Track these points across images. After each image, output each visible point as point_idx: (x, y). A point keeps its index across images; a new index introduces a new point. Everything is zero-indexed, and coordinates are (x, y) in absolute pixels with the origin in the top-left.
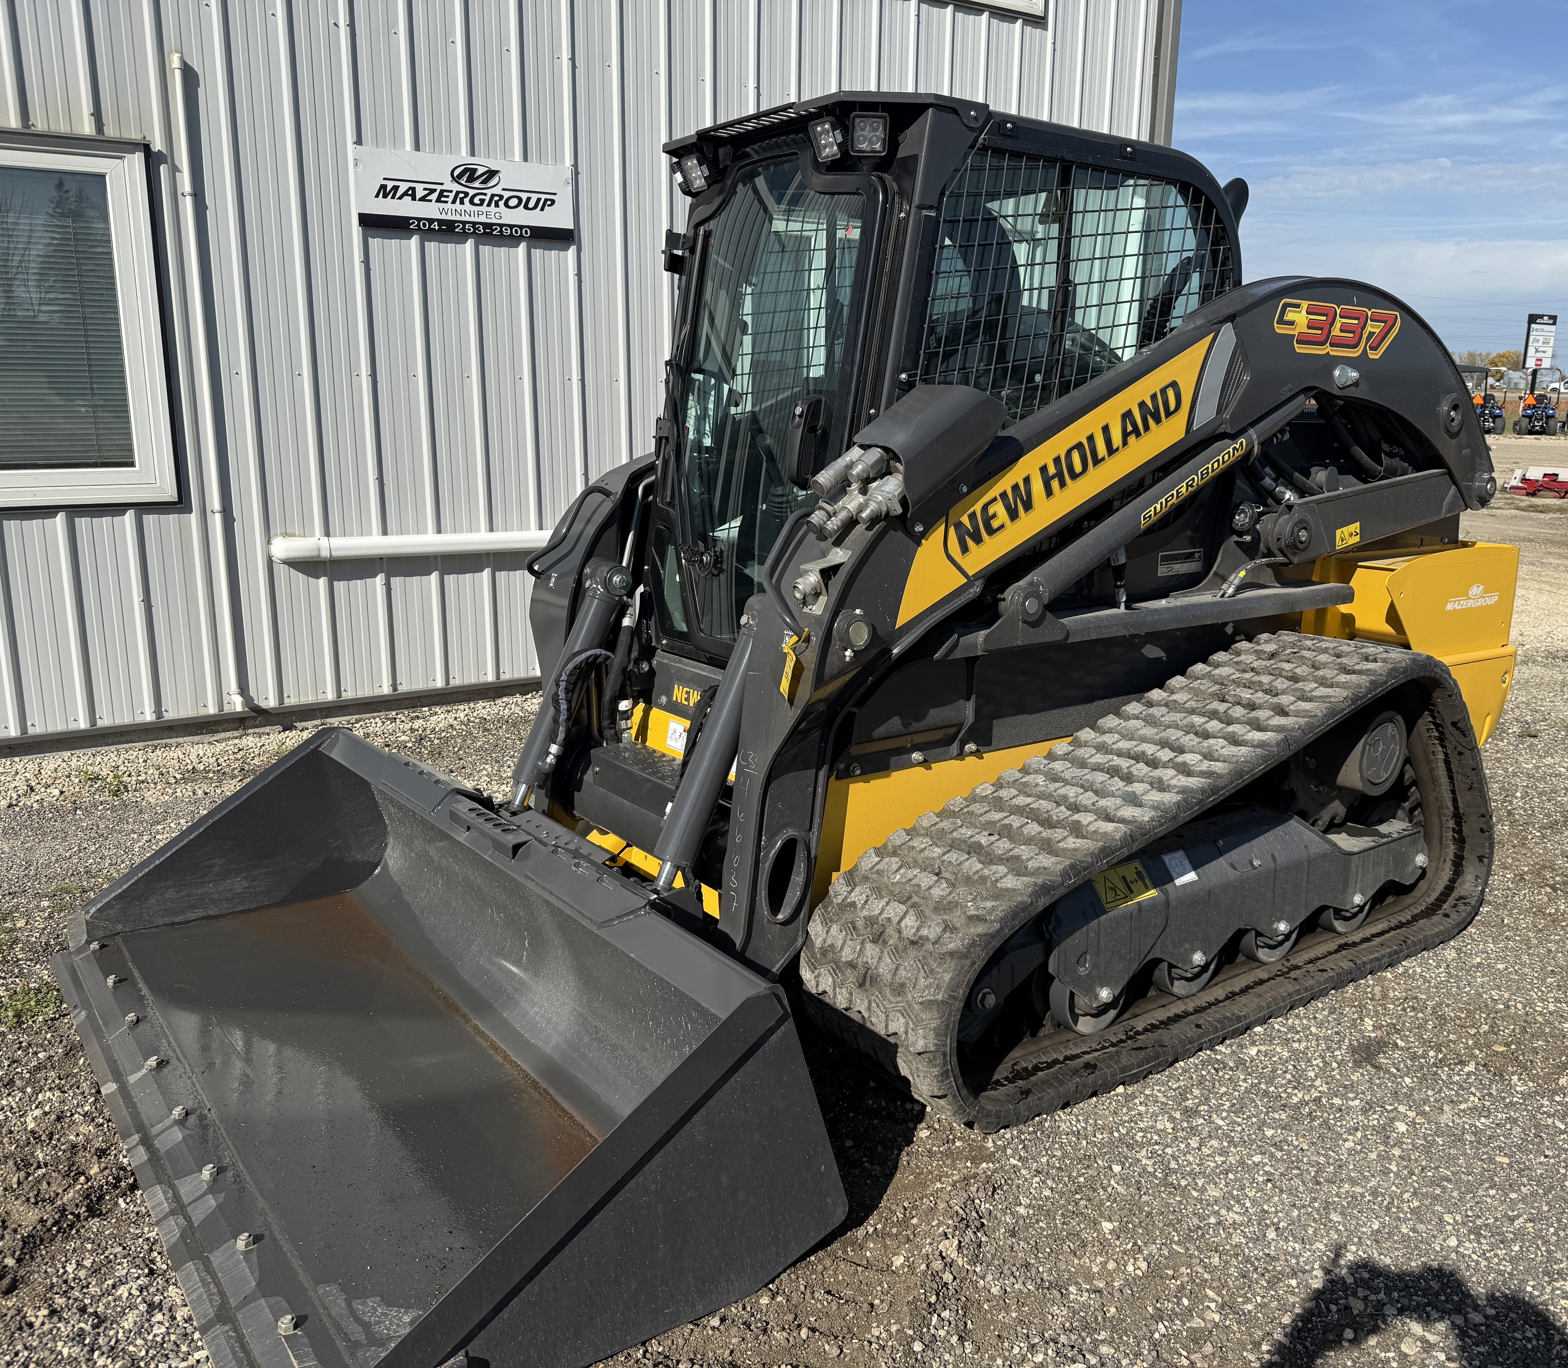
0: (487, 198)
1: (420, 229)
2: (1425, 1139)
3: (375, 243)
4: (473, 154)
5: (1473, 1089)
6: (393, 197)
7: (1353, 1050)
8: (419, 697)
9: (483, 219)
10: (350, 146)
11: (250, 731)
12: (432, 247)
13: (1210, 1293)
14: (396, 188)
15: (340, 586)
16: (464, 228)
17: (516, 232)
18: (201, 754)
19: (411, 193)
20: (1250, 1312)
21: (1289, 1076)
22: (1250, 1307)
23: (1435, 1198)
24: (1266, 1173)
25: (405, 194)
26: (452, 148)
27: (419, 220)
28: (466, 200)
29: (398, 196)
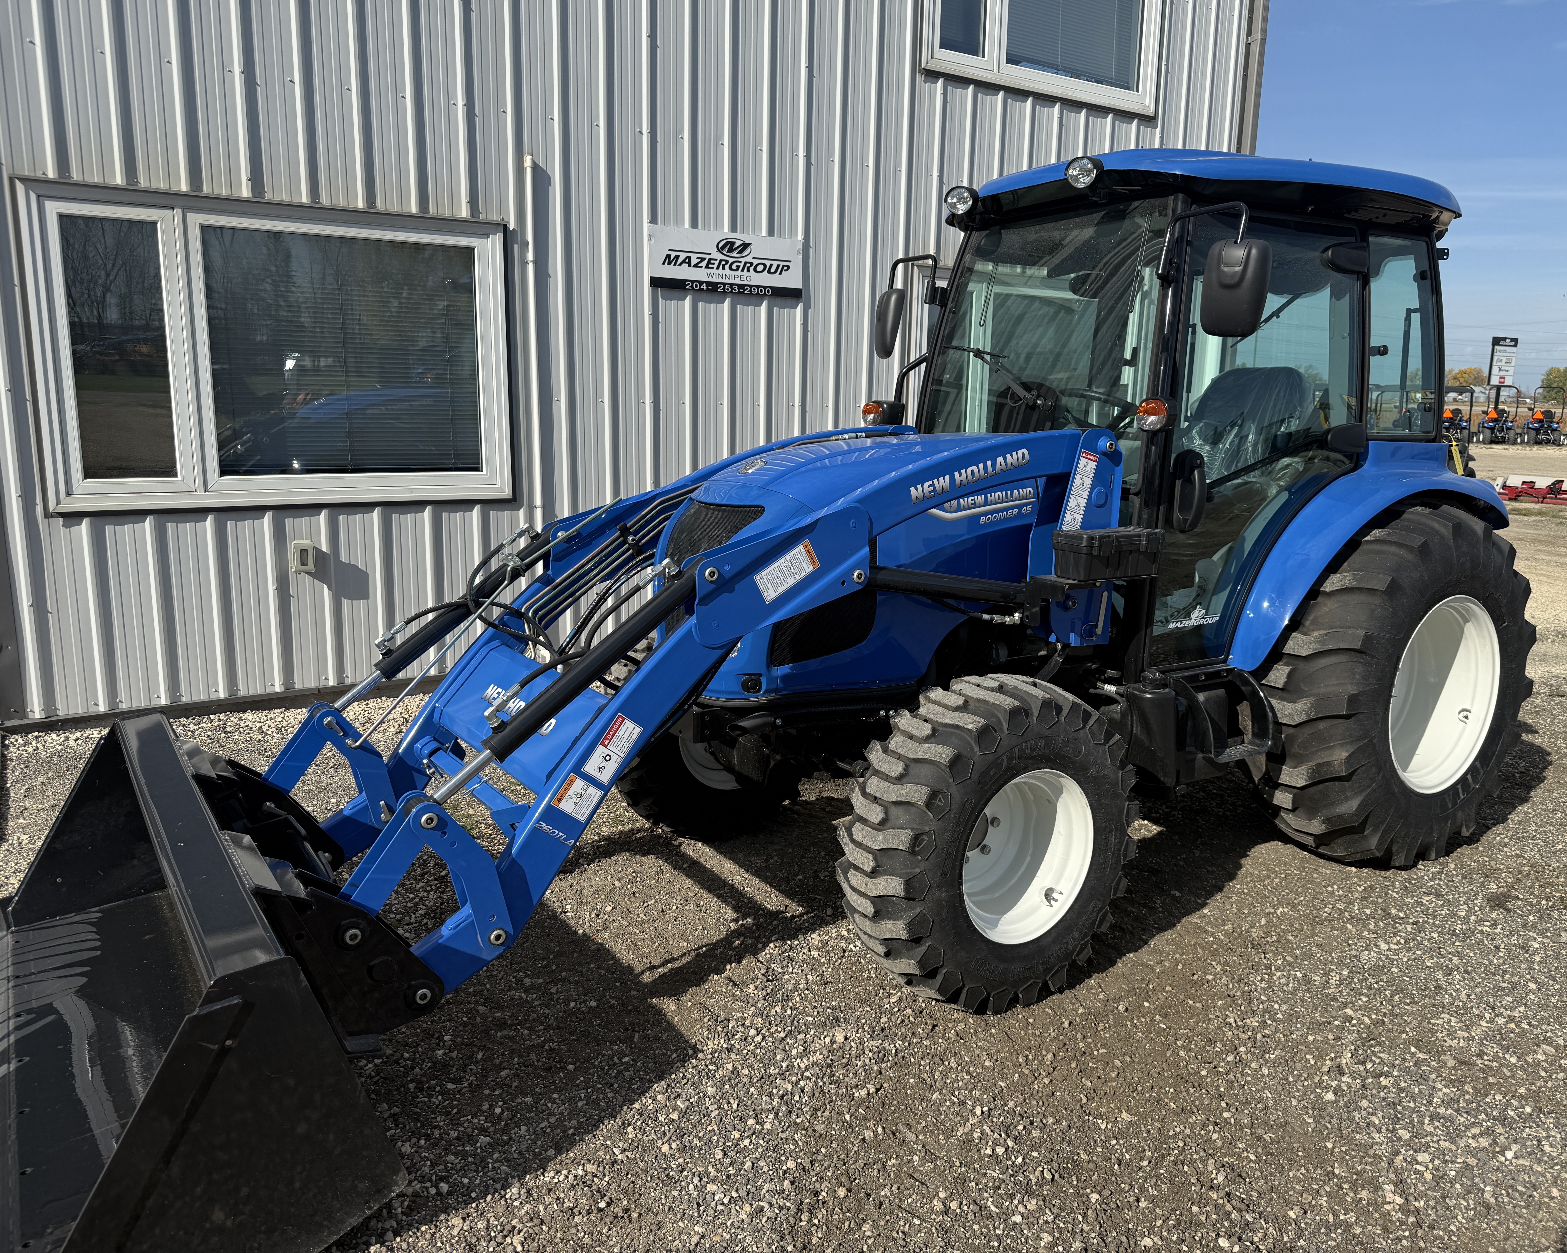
0: (742, 265)
1: (693, 289)
3: (661, 300)
4: (732, 230)
6: (675, 264)
9: (738, 281)
10: (646, 225)
12: (701, 304)
14: (677, 257)
16: (724, 289)
17: (761, 291)
19: (688, 261)
25: (684, 262)
26: (718, 225)
27: (693, 282)
28: (727, 267)
29: (679, 263)
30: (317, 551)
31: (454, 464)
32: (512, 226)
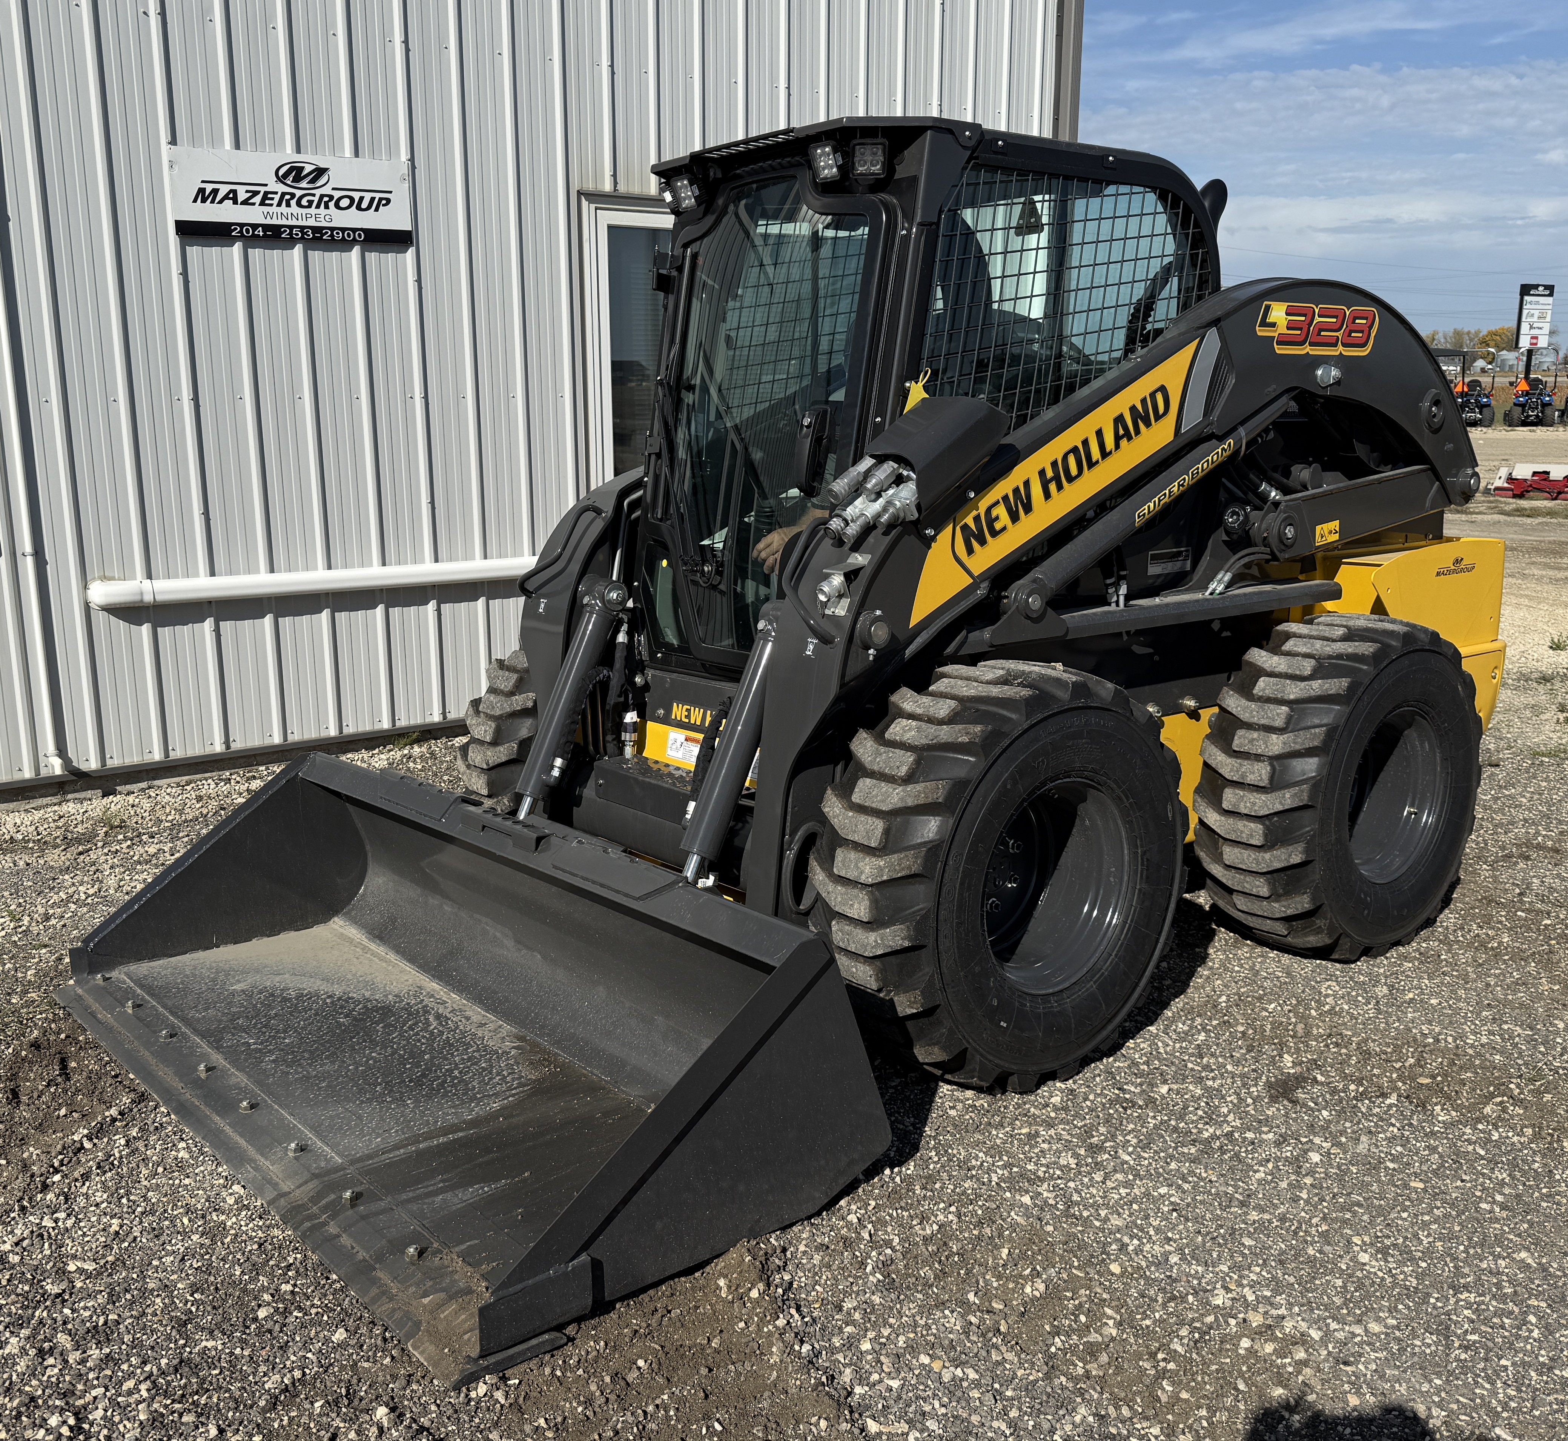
0: (316, 199)
1: (243, 235)
2: (1339, 1168)
3: (193, 251)
4: (298, 151)
5: (1393, 1121)
6: (213, 202)
7: (1269, 1085)
8: (255, 755)
9: (311, 222)
10: (164, 147)
11: (70, 796)
12: (256, 254)
13: (1109, 1311)
14: (215, 192)
15: (165, 632)
16: (291, 234)
17: (349, 235)
18: (19, 823)
19: (232, 196)
20: (1148, 1327)
21: (1200, 1113)
22: (1148, 1322)
23: (1345, 1222)
24: (1172, 1203)
25: (226, 197)
26: (276, 144)
27: (242, 225)
28: (293, 202)
29: (218, 199)
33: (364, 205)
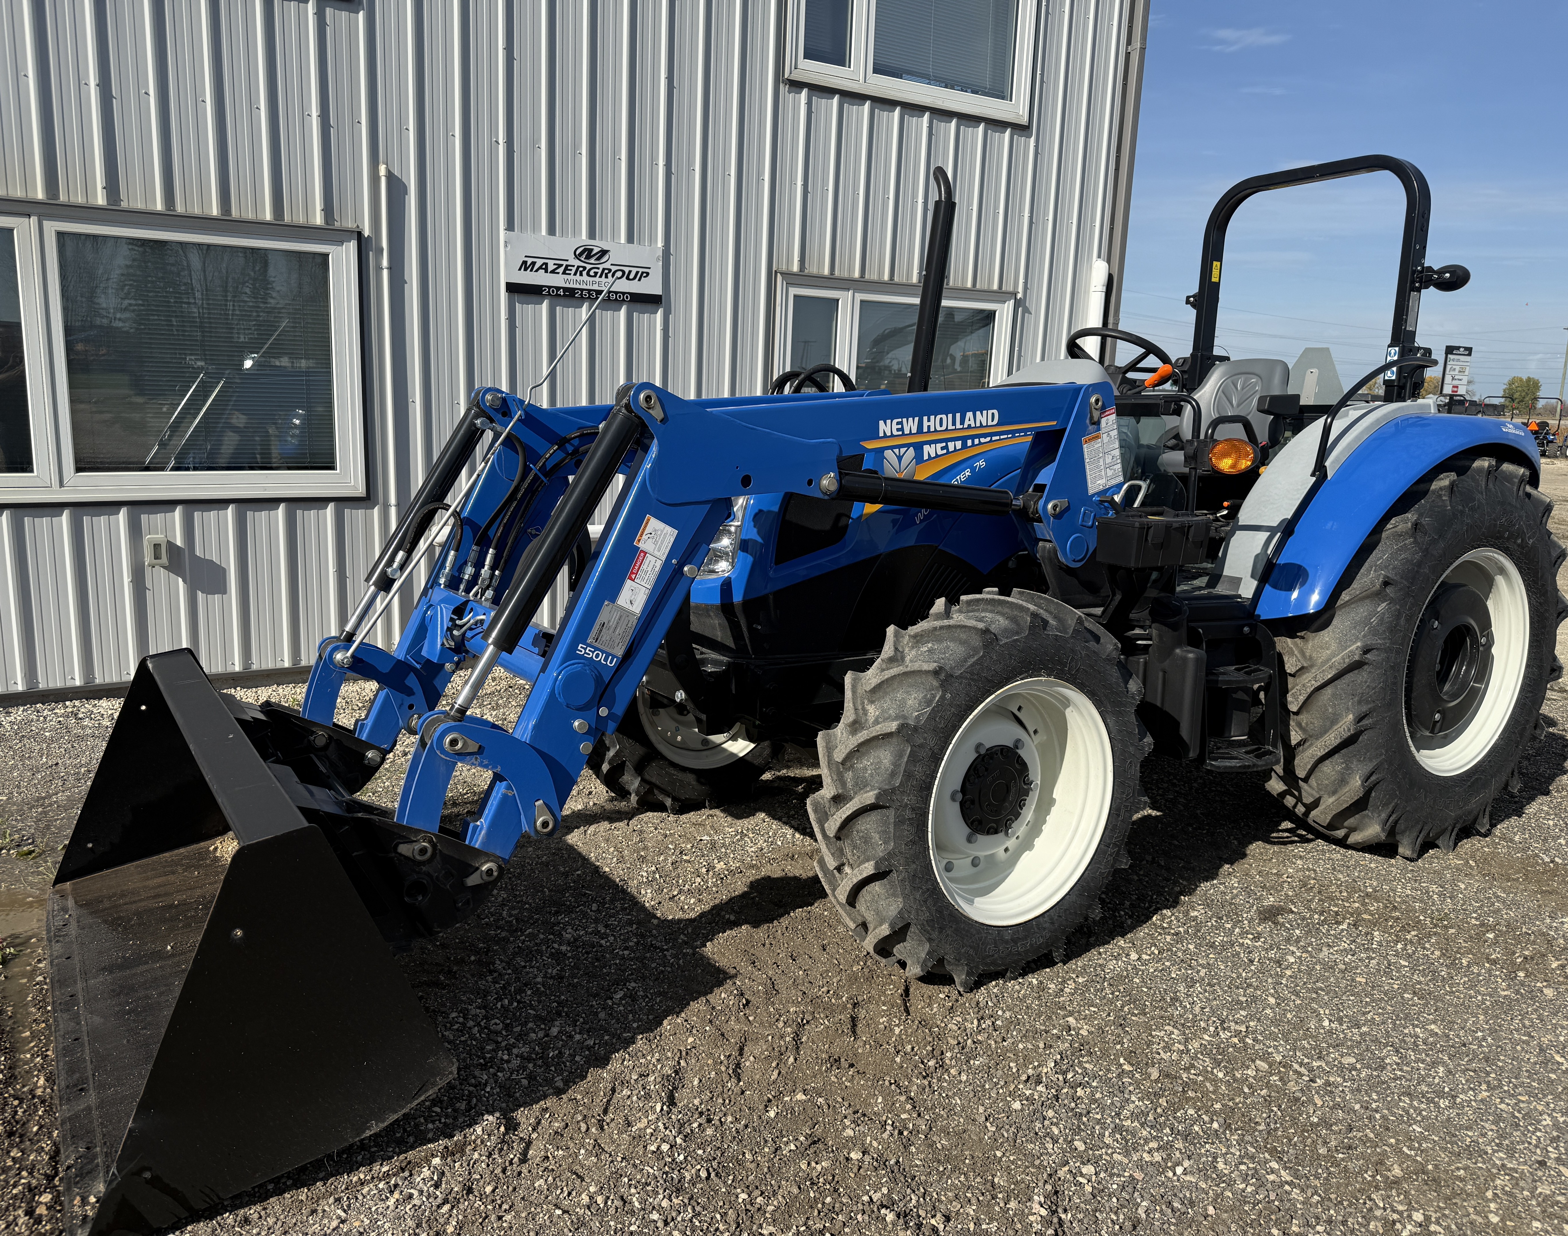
0: (600, 271)
1: (550, 294)
2: (1308, 967)
3: (517, 305)
4: (590, 237)
5: (1344, 939)
6: (531, 270)
7: (1259, 912)
9: (596, 287)
10: (503, 232)
12: (558, 308)
14: (534, 263)
16: (581, 294)
17: (620, 297)
19: (545, 267)
25: (540, 268)
26: (576, 232)
27: (549, 287)
28: (585, 273)
29: (535, 269)
30: (171, 545)
31: (309, 462)
32: (366, 233)
33: (631, 277)
